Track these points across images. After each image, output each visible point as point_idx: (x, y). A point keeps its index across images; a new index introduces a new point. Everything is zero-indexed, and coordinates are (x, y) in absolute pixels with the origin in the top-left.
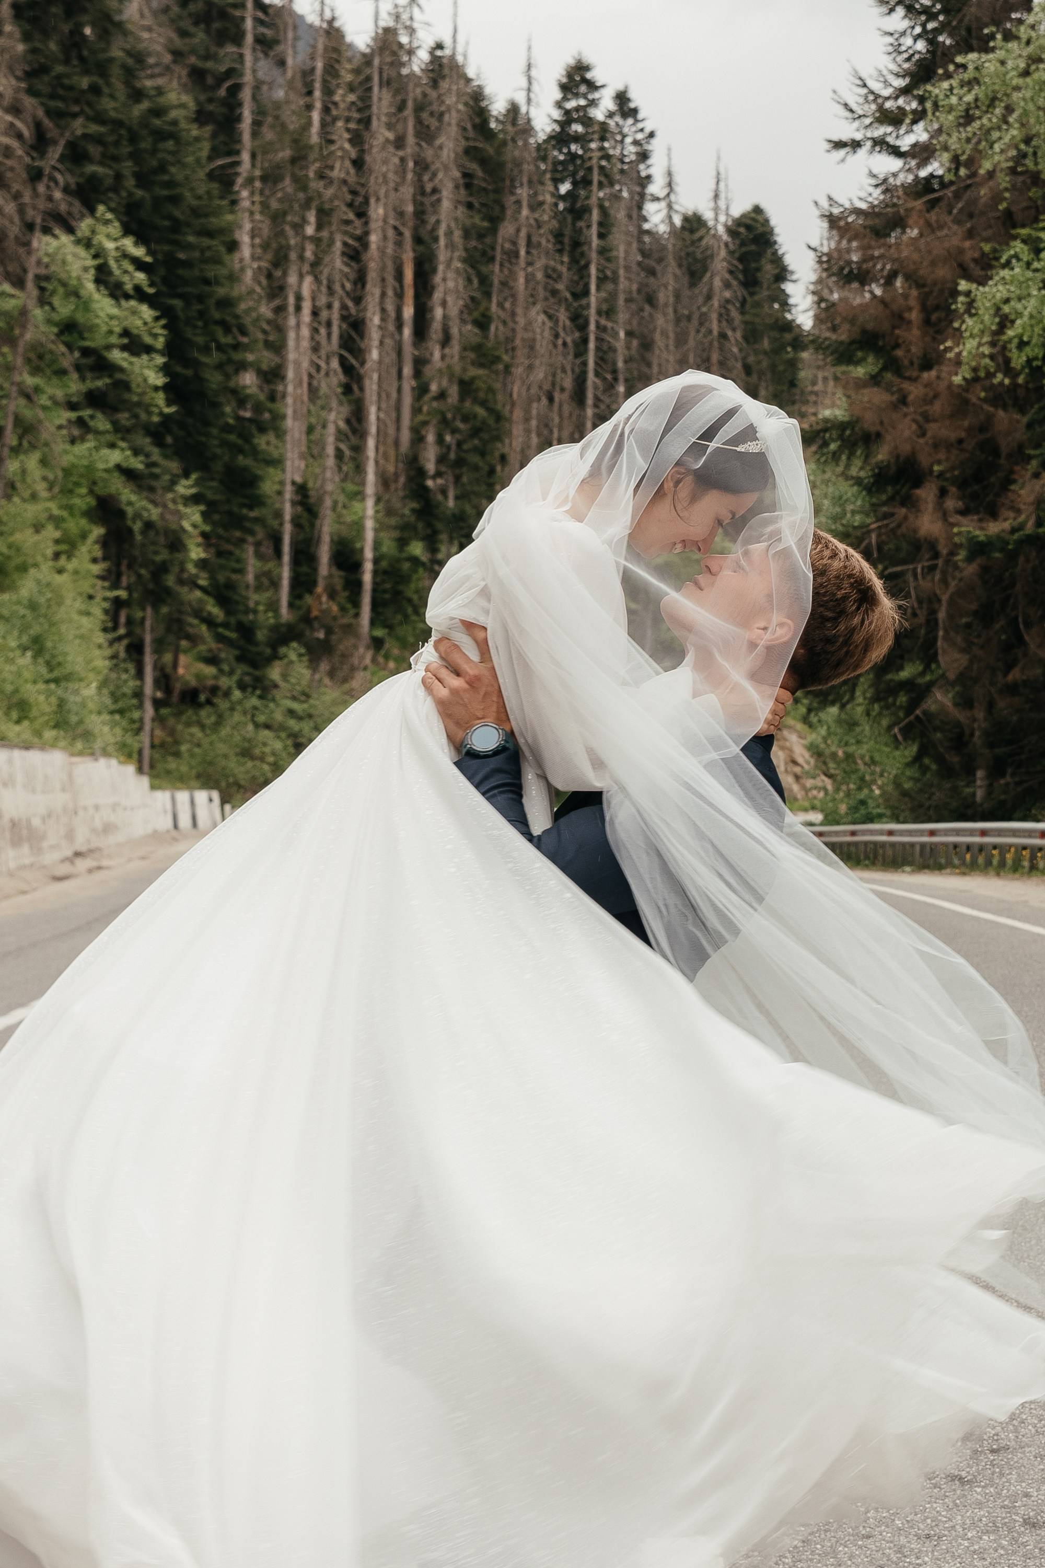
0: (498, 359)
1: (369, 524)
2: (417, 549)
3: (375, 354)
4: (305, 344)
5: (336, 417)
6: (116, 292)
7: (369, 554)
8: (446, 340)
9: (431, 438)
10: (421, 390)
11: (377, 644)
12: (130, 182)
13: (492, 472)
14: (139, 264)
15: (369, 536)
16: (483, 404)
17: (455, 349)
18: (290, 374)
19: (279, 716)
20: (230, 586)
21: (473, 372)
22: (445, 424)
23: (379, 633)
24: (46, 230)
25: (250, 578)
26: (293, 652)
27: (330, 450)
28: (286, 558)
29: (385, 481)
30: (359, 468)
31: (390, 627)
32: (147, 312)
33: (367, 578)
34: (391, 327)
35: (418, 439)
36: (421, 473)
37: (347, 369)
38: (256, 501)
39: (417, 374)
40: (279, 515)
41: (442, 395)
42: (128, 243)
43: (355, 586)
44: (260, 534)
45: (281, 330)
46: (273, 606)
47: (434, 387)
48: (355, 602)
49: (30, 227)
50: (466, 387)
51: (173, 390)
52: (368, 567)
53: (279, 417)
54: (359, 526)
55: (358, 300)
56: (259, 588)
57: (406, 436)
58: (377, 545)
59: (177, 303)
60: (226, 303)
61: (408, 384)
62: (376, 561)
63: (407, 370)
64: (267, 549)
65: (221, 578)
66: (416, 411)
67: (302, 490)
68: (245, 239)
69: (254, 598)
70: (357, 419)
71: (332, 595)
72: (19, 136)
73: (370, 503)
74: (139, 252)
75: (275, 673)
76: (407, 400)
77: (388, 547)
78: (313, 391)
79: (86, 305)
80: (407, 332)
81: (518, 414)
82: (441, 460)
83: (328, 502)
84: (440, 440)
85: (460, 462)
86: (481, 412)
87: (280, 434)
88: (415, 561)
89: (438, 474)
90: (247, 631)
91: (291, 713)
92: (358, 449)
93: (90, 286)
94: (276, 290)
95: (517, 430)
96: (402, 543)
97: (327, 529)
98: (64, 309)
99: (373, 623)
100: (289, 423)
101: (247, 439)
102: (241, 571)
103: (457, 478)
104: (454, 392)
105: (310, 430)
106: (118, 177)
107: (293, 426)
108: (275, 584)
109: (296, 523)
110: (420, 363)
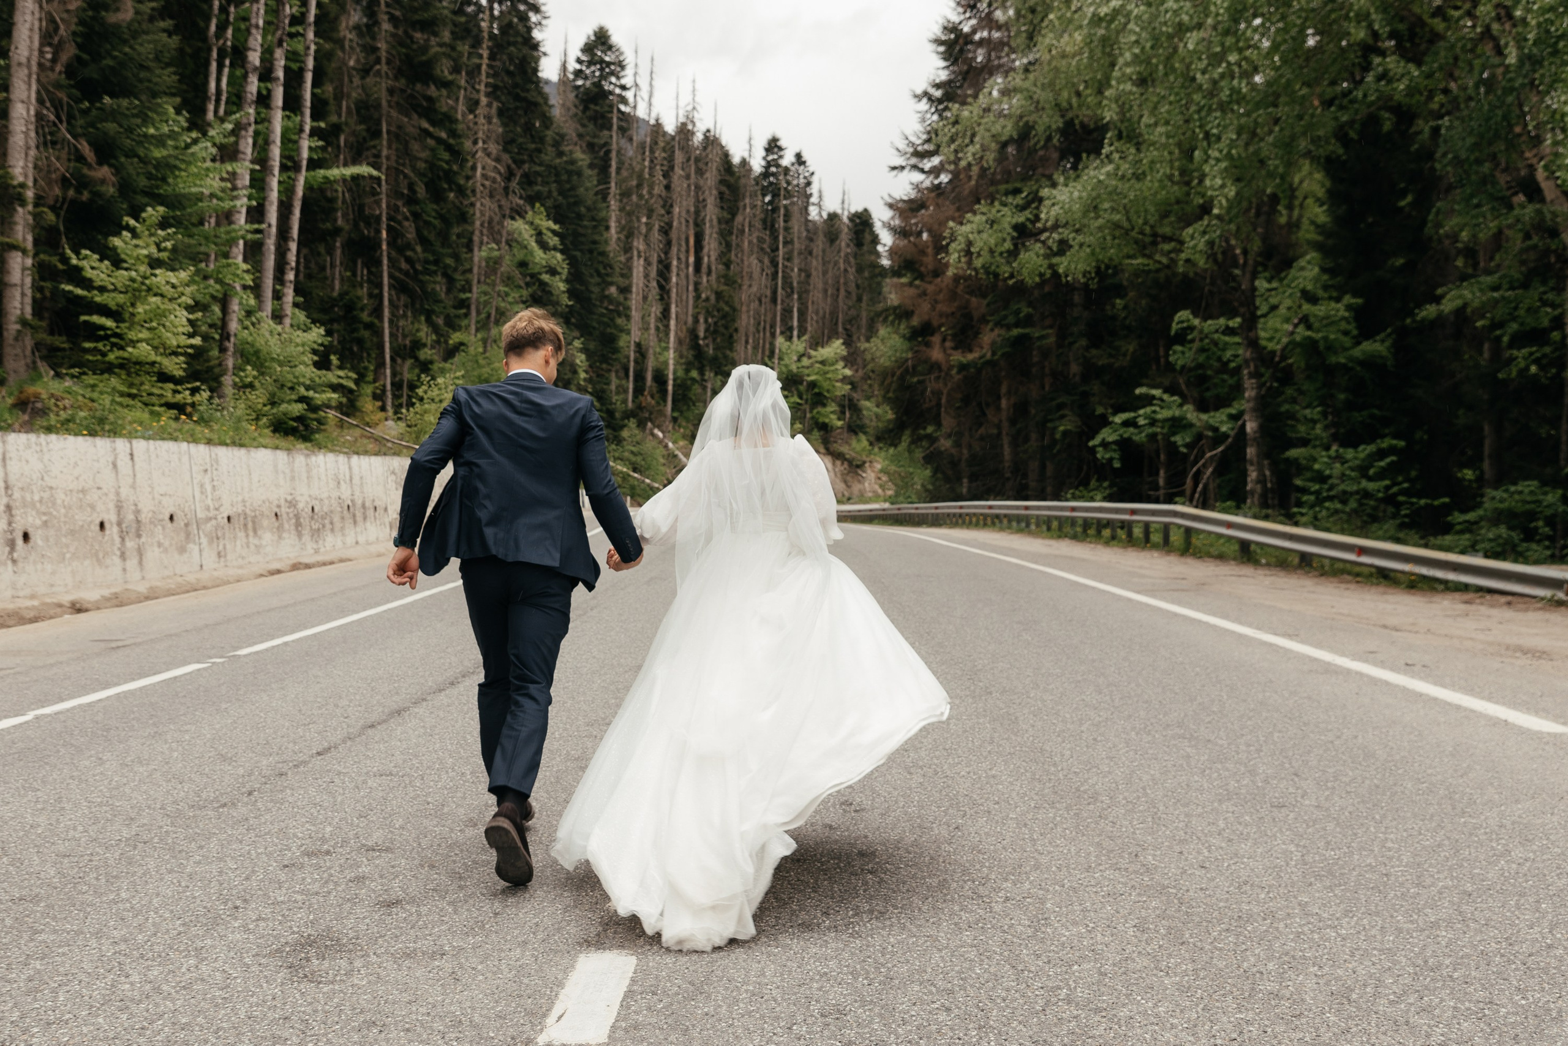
0: (735, 282)
1: (671, 362)
2: (694, 374)
3: (674, 279)
4: (641, 275)
5: (656, 310)
6: (544, 246)
7: (671, 376)
8: (709, 273)
9: (702, 320)
10: (698, 297)
11: (675, 420)
12: (555, 194)
13: (731, 336)
14: (554, 232)
15: (671, 367)
16: (727, 303)
17: (714, 276)
18: (634, 289)
19: (626, 454)
20: (603, 391)
21: (723, 288)
22: (708, 313)
23: (676, 414)
24: (513, 218)
25: (613, 387)
26: (632, 423)
27: (652, 326)
28: (631, 378)
29: (680, 342)
30: (667, 334)
31: (681, 412)
32: (559, 256)
33: (670, 388)
34: (683, 266)
35: (696, 321)
36: (697, 337)
37: (661, 287)
38: (616, 350)
39: (696, 289)
40: (628, 357)
41: (707, 299)
42: (551, 224)
43: (663, 392)
44: (618, 367)
45: (630, 269)
46: (625, 401)
47: (703, 296)
48: (665, 401)
49: (504, 216)
50: (719, 295)
51: (572, 293)
52: (671, 382)
53: (628, 308)
54: (666, 363)
55: (666, 253)
56: (618, 393)
57: (690, 320)
58: (675, 373)
59: (578, 254)
60: (603, 254)
61: (692, 295)
62: (675, 380)
63: (691, 288)
64: (621, 374)
65: (598, 387)
66: (696, 307)
67: (638, 345)
68: (613, 224)
69: (615, 398)
70: (665, 314)
71: (652, 397)
72: (500, 173)
73: (671, 351)
74: (556, 227)
75: (625, 433)
76: (691, 302)
77: (681, 373)
78: (645, 298)
79: (531, 253)
80: (691, 269)
81: (744, 308)
82: (707, 330)
83: (651, 351)
84: (706, 321)
85: (715, 332)
86: (727, 309)
87: (628, 318)
88: (693, 380)
89: (705, 338)
90: (610, 413)
91: (632, 452)
92: (667, 326)
93: (534, 244)
94: (627, 249)
95: (744, 317)
96: (687, 371)
97: (651, 364)
98: (520, 255)
99: (673, 410)
100: (633, 313)
101: (612, 320)
102: (608, 384)
103: (714, 340)
104: (713, 298)
105: (643, 318)
106: (550, 192)
107: (635, 314)
108: (626, 391)
109: (636, 362)
110: (697, 285)
